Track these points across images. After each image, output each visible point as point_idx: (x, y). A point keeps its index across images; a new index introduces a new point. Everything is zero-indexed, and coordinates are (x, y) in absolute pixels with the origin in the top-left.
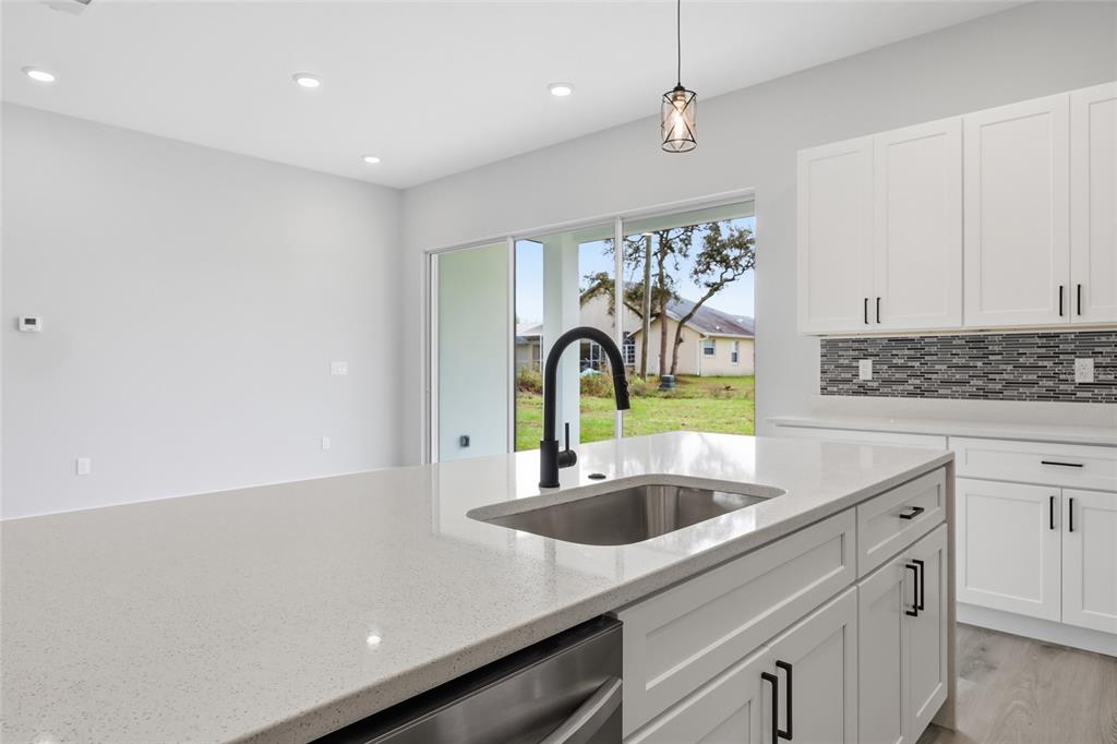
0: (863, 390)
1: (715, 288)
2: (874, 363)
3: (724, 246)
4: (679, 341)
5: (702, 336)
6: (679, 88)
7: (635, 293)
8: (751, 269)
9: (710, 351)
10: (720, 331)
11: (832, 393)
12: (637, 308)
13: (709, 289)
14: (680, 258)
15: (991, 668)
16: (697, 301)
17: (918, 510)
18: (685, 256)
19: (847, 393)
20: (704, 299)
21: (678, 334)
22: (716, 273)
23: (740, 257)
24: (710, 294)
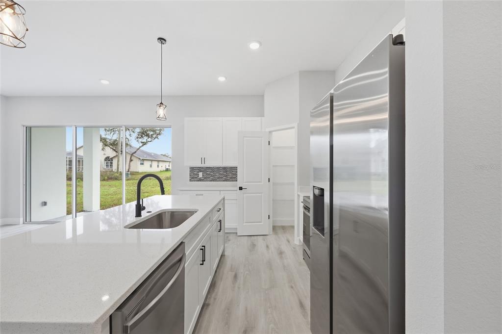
0: (200, 180)
1: (144, 144)
2: (203, 173)
3: (148, 131)
4: (131, 160)
5: (140, 159)
6: (161, 103)
7: (114, 144)
8: (157, 139)
9: (143, 164)
10: (146, 157)
11: (192, 181)
12: (114, 148)
13: (142, 144)
14: (132, 133)
15: (229, 240)
16: (138, 147)
17: (220, 209)
18: (133, 132)
19: (196, 181)
20: (140, 147)
21: (131, 158)
22: (145, 139)
23: (153, 134)
24: (143, 146)
